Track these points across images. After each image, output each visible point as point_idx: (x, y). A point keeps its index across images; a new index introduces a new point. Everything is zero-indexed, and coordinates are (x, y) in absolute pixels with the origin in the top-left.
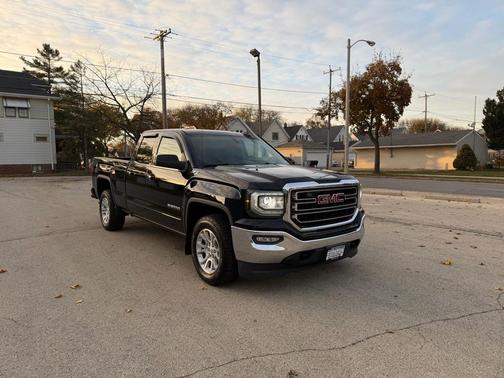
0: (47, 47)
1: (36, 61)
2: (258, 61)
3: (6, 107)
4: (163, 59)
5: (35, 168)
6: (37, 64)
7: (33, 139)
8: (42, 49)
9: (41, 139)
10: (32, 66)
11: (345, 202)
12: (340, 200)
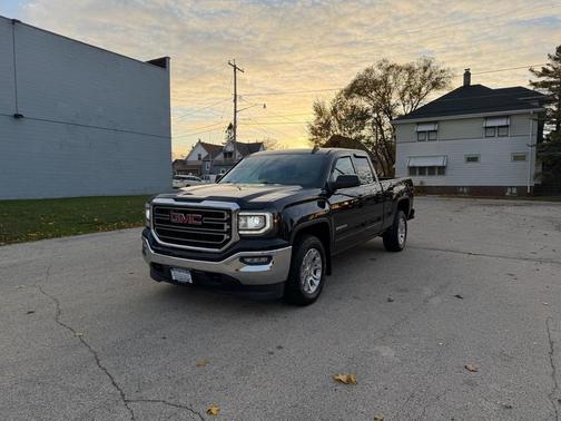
1: (544, 69)
3: (486, 128)
5: (509, 190)
7: (510, 158)
8: (554, 52)
9: (517, 158)
10: (541, 75)
11: (204, 225)
12: (195, 222)
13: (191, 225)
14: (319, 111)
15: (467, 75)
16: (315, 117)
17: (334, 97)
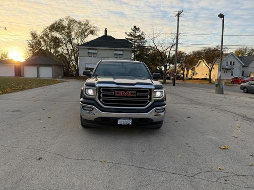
0: (135, 27)
1: (130, 34)
2: (223, 21)
3: (115, 54)
4: (178, 26)
6: (131, 35)
8: (133, 28)
10: (129, 36)
11: (137, 97)
12: (132, 95)
13: (129, 97)
14: (34, 36)
15: (106, 31)
16: (31, 39)
17: (43, 30)
